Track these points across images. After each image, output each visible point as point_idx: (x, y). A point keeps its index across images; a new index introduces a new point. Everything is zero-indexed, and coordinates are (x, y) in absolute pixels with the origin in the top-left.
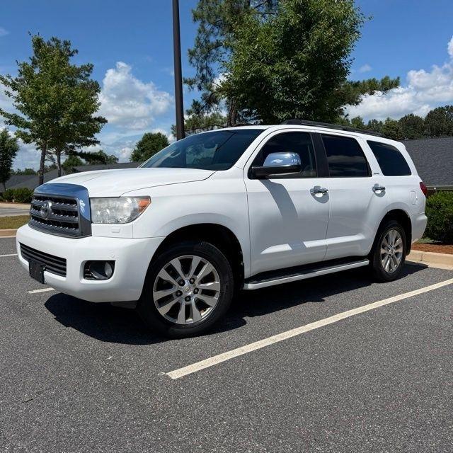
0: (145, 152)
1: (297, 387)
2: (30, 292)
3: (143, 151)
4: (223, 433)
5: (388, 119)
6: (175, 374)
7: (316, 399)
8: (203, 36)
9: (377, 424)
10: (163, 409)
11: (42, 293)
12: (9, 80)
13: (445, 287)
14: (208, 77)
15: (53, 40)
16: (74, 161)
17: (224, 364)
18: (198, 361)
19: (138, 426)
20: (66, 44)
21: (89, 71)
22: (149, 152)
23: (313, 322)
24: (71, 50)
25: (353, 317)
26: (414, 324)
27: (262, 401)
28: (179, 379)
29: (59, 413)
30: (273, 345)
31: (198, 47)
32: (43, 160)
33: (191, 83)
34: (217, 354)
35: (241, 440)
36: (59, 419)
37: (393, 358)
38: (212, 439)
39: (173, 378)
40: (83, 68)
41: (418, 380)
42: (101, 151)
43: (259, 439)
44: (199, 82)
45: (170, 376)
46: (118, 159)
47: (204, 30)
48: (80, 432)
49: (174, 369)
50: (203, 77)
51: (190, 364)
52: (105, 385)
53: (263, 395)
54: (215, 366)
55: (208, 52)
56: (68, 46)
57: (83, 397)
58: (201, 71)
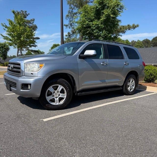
1: (83, 124)
2: (6, 95)
5: (138, 40)
6: (45, 120)
7: (88, 128)
8: (71, 10)
10: (38, 129)
11: (10, 95)
12: (4, 25)
13: (144, 97)
14: (73, 24)
15: (21, 11)
16: (29, 53)
19: (29, 134)
21: (33, 21)
24: (27, 14)
29: (6, 129)
31: (69, 13)
32: (18, 52)
33: (67, 26)
34: (61, 114)
35: (60, 139)
36: (5, 131)
38: (51, 138)
40: (31, 20)
42: (39, 50)
44: (70, 25)
46: (44, 53)
47: (72, 8)
50: (71, 24)
51: (51, 117)
52: (22, 122)
53: (71, 126)
54: (59, 118)
55: (73, 16)
56: (26, 12)
57: (15, 125)
58: (70, 22)
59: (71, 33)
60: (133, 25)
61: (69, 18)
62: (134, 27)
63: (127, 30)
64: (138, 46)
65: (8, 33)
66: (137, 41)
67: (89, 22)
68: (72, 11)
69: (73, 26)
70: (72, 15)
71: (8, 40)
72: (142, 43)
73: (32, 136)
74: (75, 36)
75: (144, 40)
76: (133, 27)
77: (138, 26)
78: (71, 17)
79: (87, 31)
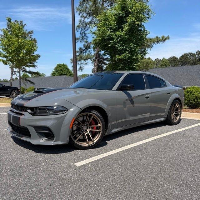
0: (58, 72)
1: (137, 169)
3: (57, 71)
4: (104, 190)
5: (163, 58)
6: (78, 164)
8: (83, 19)
9: (177, 185)
10: (74, 180)
14: (85, 37)
15: (15, 21)
17: (101, 159)
18: (89, 158)
19: (62, 188)
20: (21, 22)
21: (31, 33)
22: (59, 72)
23: (140, 141)
24: (23, 25)
25: (158, 139)
26: (186, 142)
27: (121, 175)
28: (80, 166)
29: (23, 183)
30: (123, 151)
31: (80, 23)
32: (12, 75)
33: (78, 39)
34: (97, 155)
35: (113, 194)
37: (179, 156)
38: (99, 194)
39: (77, 166)
40: (29, 33)
41: (193, 165)
43: (122, 193)
44: (81, 39)
45: (76, 165)
46: (45, 75)
47: (83, 16)
48: (33, 191)
49: (77, 162)
50: (83, 37)
51: (85, 159)
52: (45, 170)
53: (121, 173)
54: (97, 160)
55: (86, 26)
56: (22, 23)
57: (34, 175)
58: (82, 34)
59: (84, 49)
60: (163, 37)
61: (80, 29)
62: (164, 39)
63: (156, 43)
64: (163, 65)
65: (2, 47)
66: (161, 59)
67: (111, 32)
68: (84, 21)
69: (85, 40)
70: (84, 25)
71: (2, 56)
72: (168, 62)
73: (67, 192)
74: (88, 52)
75: (170, 58)
76: (162, 39)
77: (168, 38)
78: (83, 28)
79: (109, 44)
